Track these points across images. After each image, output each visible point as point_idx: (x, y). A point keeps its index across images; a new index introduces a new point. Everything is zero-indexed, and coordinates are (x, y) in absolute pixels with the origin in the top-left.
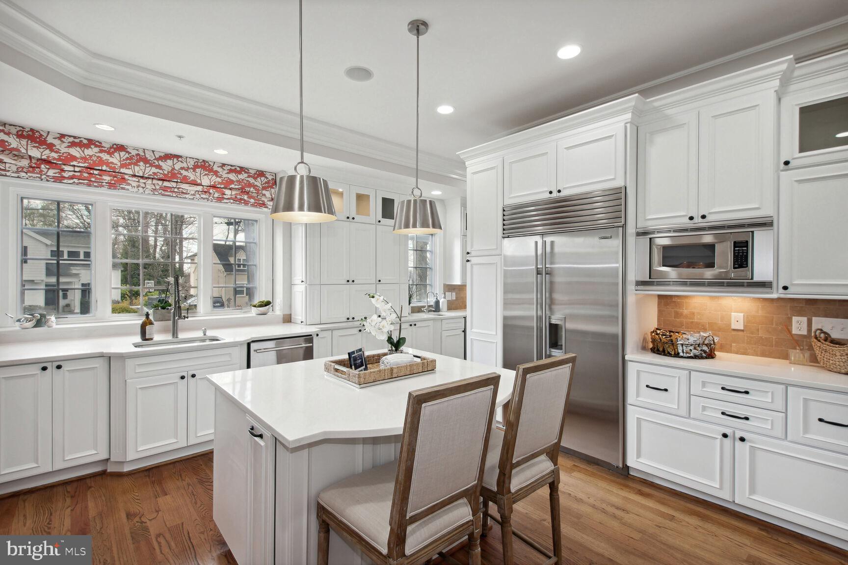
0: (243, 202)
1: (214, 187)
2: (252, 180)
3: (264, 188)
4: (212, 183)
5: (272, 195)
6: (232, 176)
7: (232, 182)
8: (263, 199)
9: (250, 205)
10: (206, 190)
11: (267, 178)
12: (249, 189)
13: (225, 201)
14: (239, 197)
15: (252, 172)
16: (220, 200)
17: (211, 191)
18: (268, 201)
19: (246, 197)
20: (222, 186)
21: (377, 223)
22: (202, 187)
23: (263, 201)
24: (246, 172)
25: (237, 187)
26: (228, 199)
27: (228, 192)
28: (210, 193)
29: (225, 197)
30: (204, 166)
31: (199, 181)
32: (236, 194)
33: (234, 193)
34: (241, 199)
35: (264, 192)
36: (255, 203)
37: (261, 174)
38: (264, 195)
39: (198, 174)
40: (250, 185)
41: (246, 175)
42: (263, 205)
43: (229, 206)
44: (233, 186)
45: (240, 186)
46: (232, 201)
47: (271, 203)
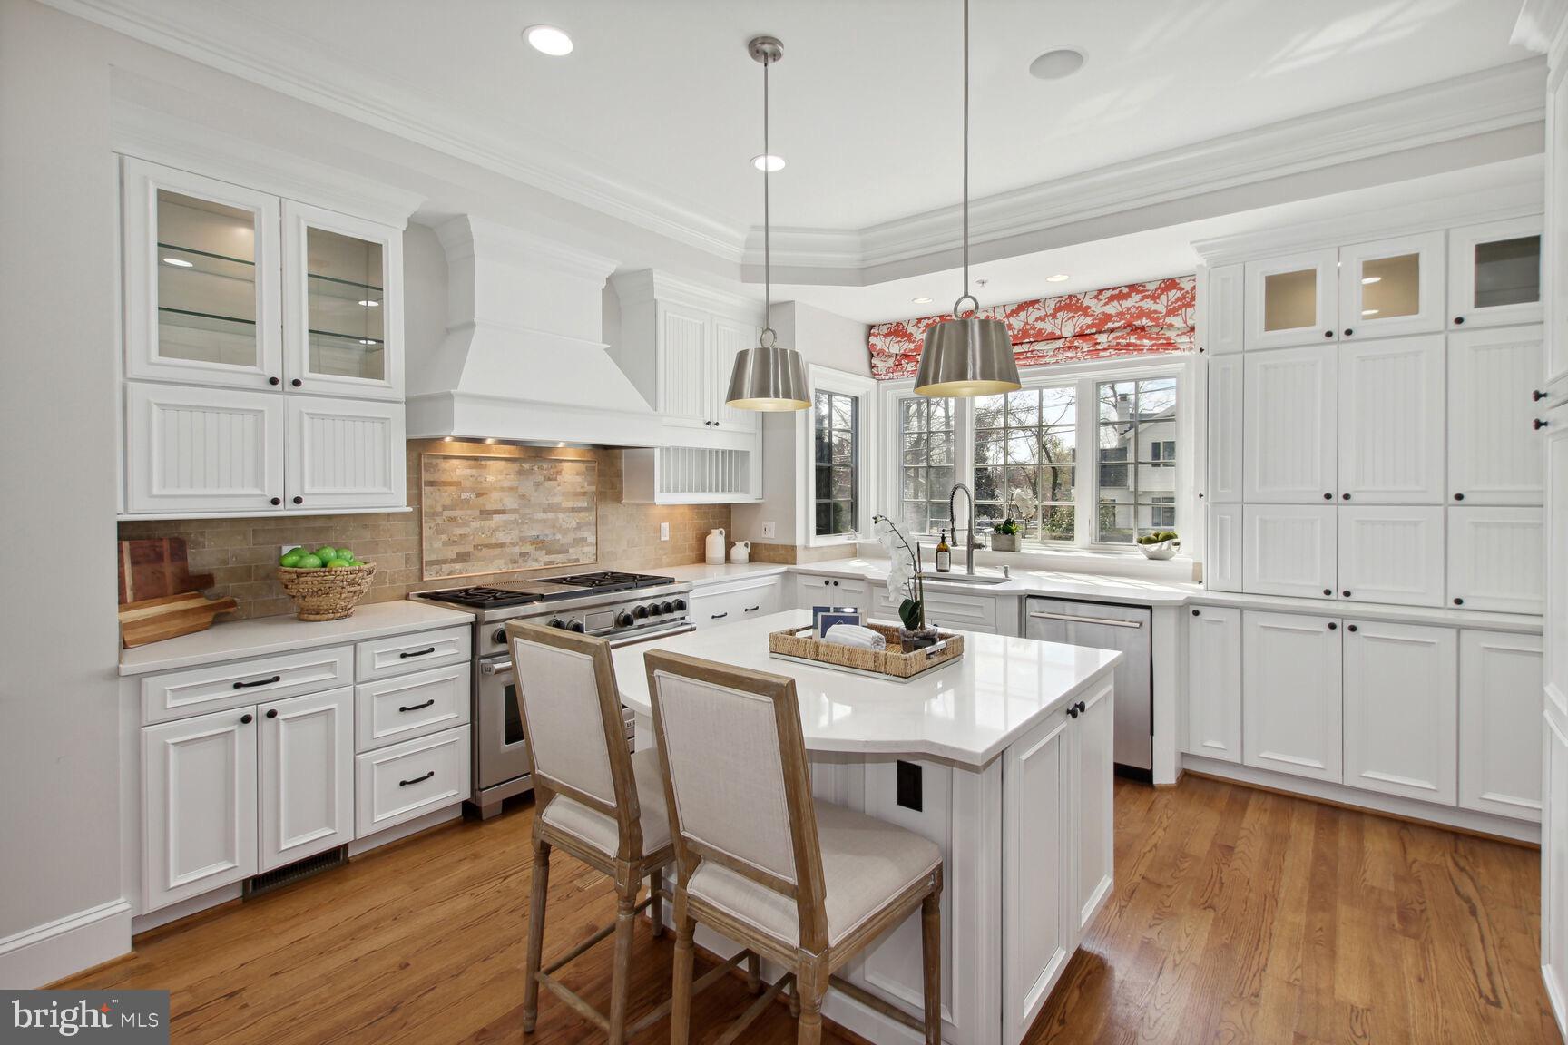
0: (1131, 348)
1: (1081, 335)
2: (1148, 304)
3: (1171, 312)
4: (1078, 330)
5: (1185, 322)
6: (1112, 309)
7: (1108, 317)
8: (1168, 334)
9: (1145, 351)
10: (1068, 344)
11: (1181, 289)
12: (1139, 322)
13: (1102, 354)
14: (1124, 342)
15: (1151, 287)
16: (1095, 353)
17: (1076, 344)
18: (1178, 335)
19: (1133, 339)
20: (1094, 330)
21: (1452, 325)
22: (1063, 340)
23: (1168, 338)
24: (1138, 292)
25: (1117, 325)
26: (1105, 350)
27: (1102, 338)
28: (1077, 348)
29: (1099, 347)
30: (1070, 304)
31: (1058, 333)
32: (1117, 338)
33: (1113, 336)
34: (1129, 345)
35: (1169, 320)
36: (1153, 345)
37: (1171, 284)
38: (1171, 326)
39: (1058, 322)
40: (1142, 313)
41: (1139, 297)
42: (1170, 345)
43: (1115, 360)
44: (1110, 325)
45: (1123, 322)
46: (1113, 352)
47: (1185, 339)
